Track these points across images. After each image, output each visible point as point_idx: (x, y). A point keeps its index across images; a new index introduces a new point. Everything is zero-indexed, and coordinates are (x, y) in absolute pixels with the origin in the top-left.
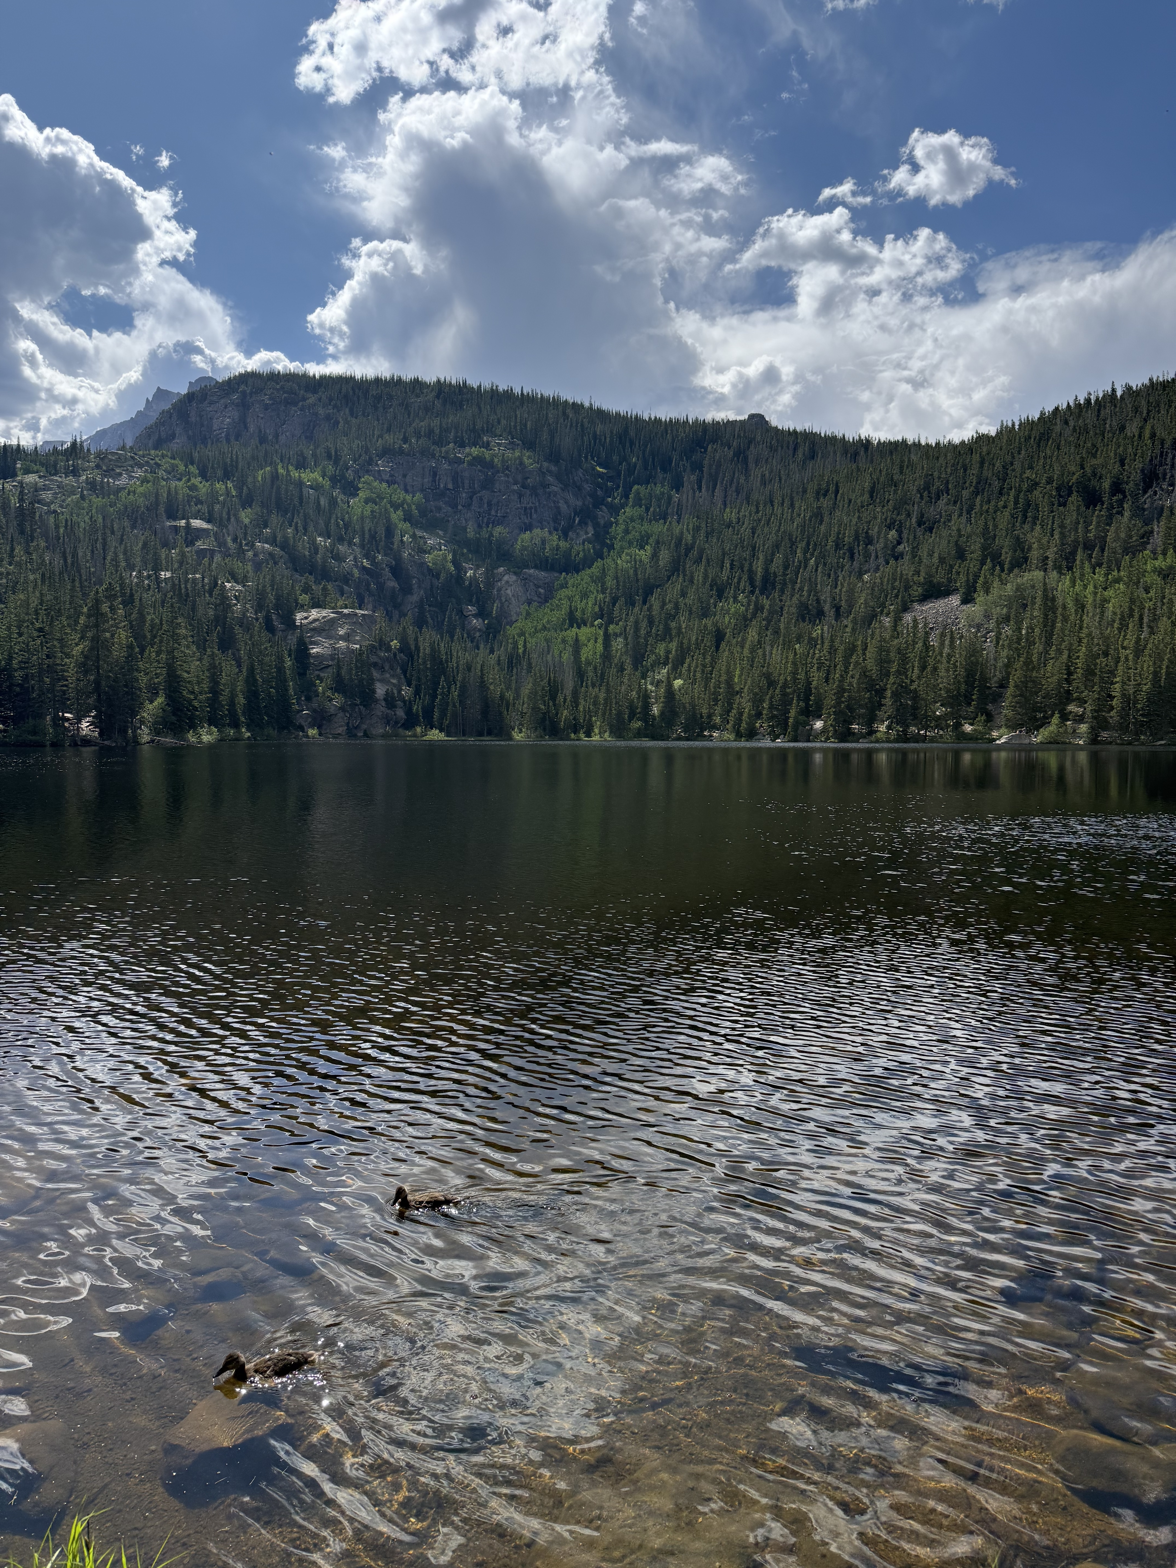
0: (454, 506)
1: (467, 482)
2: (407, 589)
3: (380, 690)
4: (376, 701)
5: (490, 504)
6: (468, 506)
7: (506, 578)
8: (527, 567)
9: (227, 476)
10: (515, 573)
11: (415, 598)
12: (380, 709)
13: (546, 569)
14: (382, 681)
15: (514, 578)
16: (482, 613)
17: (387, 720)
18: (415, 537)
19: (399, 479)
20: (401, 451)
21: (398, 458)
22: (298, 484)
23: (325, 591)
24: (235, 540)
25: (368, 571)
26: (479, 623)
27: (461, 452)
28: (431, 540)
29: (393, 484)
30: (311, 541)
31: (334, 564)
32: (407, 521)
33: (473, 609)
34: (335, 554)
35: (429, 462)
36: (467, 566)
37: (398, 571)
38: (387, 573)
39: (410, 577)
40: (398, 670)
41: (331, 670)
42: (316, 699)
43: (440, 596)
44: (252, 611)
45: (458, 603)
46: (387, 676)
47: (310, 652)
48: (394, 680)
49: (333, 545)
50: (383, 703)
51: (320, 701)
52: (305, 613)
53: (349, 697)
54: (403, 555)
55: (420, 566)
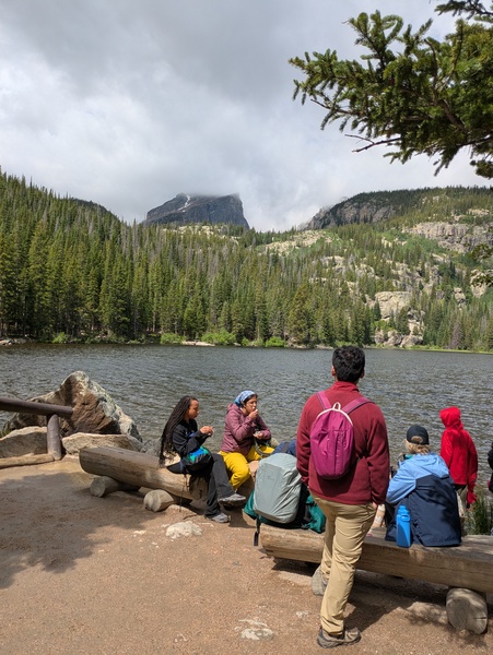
0: (453, 243)
1: (459, 231)
2: (427, 281)
3: (411, 327)
4: (410, 332)
6: (459, 242)
7: (478, 274)
8: (490, 268)
9: (351, 237)
10: (483, 272)
11: (430, 285)
12: (411, 336)
14: (412, 323)
16: (464, 291)
17: (414, 341)
18: (432, 257)
19: (426, 232)
20: (428, 220)
21: (427, 224)
22: (380, 238)
23: (389, 283)
24: (352, 263)
25: (409, 274)
26: (463, 296)
27: (457, 218)
28: (440, 259)
29: (423, 235)
30: (384, 262)
31: (394, 271)
32: (429, 250)
33: (460, 289)
34: (394, 268)
35: (441, 224)
36: (457, 270)
37: (422, 274)
38: (417, 274)
39: (428, 275)
40: (421, 319)
41: (390, 318)
42: (382, 330)
43: (443, 284)
44: (357, 293)
45: (452, 286)
46: (415, 321)
47: (381, 310)
48: (418, 323)
49: (394, 263)
50: (413, 333)
51: (384, 332)
52: (379, 293)
53: (397, 330)
54: (426, 266)
55: (433, 270)
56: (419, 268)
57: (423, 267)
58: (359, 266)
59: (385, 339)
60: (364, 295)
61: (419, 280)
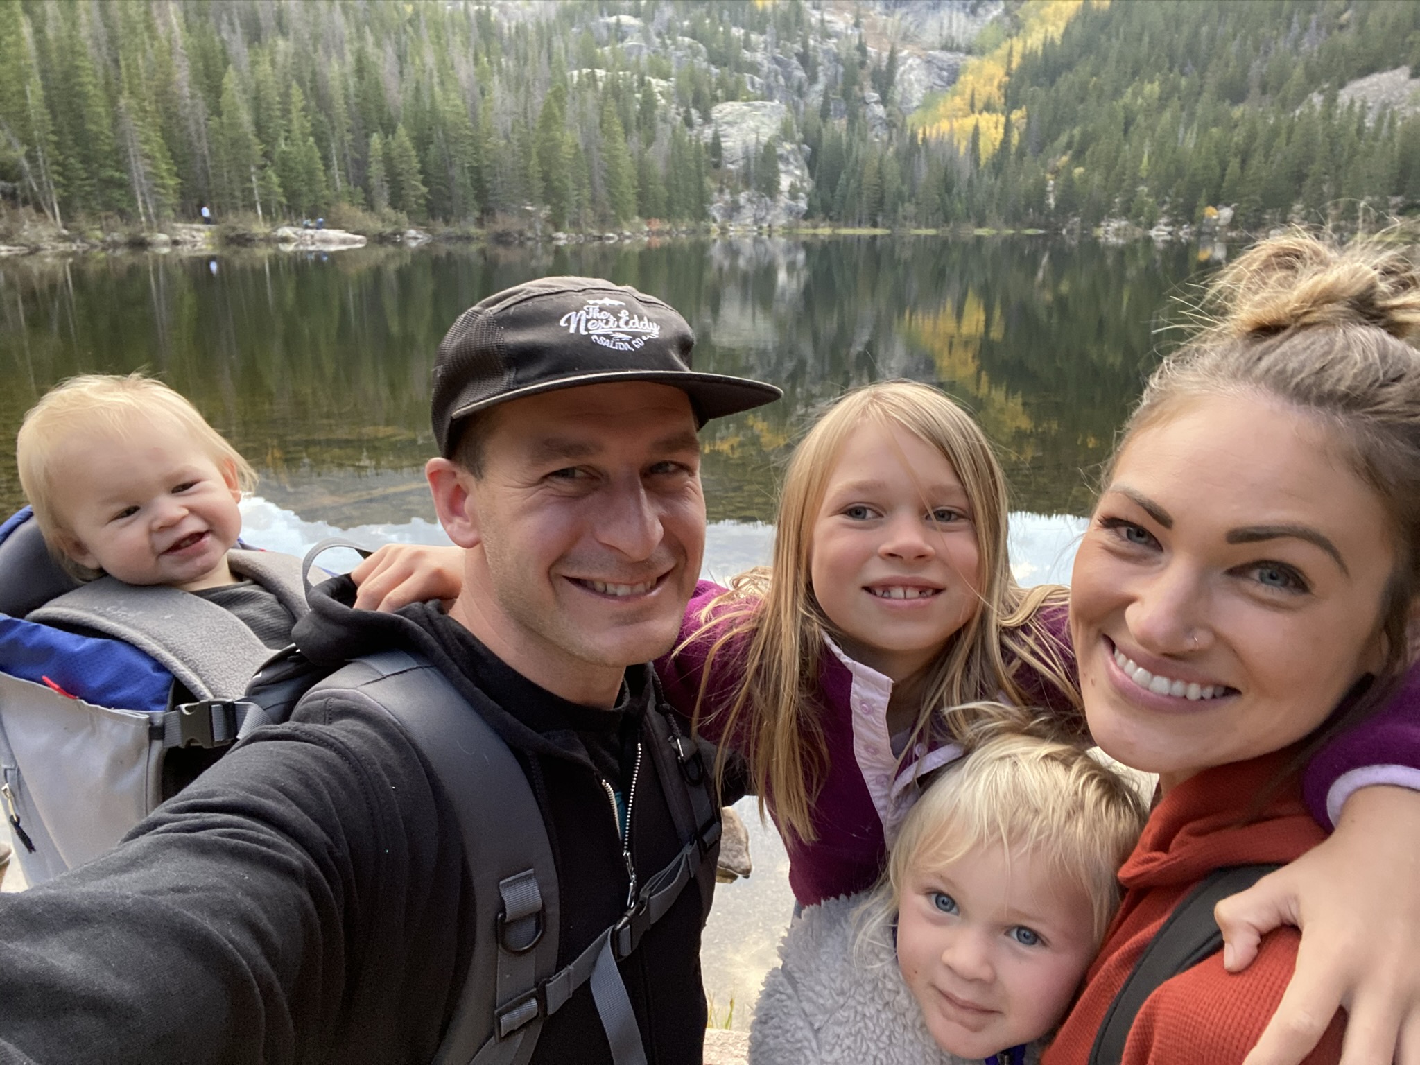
2: (813, 79)
3: (785, 182)
4: (781, 192)
7: (910, 61)
8: (933, 49)
10: (919, 56)
11: (819, 87)
12: (784, 200)
13: (952, 51)
14: (787, 172)
15: (918, 61)
16: (885, 100)
17: (790, 210)
18: (823, 21)
23: (739, 83)
24: (659, 35)
25: (777, 61)
26: (880, 110)
28: (839, 25)
30: (727, 32)
31: (747, 55)
33: (876, 96)
34: (747, 45)
36: (872, 50)
37: (805, 59)
38: (795, 61)
39: (817, 64)
40: (802, 162)
41: (741, 163)
42: (727, 191)
43: (844, 83)
44: (674, 106)
45: (861, 89)
46: (791, 167)
47: (723, 145)
48: (798, 172)
49: (747, 35)
50: (787, 194)
51: (731, 194)
52: (720, 107)
53: (757, 189)
54: (811, 42)
55: (826, 52)
56: (798, 47)
57: (805, 45)
58: (675, 42)
59: (733, 210)
60: (687, 112)
61: (800, 74)
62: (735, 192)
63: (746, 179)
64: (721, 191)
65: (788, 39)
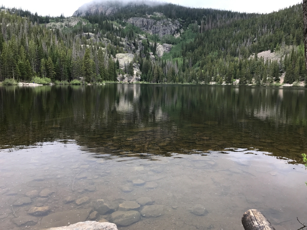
0: (147, 29)
1: (150, 23)
2: (137, 49)
4: (134, 75)
5: (155, 28)
6: (150, 29)
7: (159, 46)
8: (164, 43)
9: (96, 22)
10: (161, 45)
11: (139, 50)
12: (135, 77)
13: (169, 43)
14: (135, 70)
15: (161, 46)
16: (154, 54)
17: (136, 79)
18: (138, 36)
19: (134, 23)
20: (135, 16)
21: (134, 18)
22: (112, 24)
24: (99, 37)
25: (128, 44)
26: (153, 56)
27: (149, 16)
28: (142, 37)
29: (133, 24)
30: (116, 37)
31: (121, 43)
32: (137, 32)
33: (152, 53)
34: (121, 40)
35: (141, 19)
36: (150, 43)
37: (134, 44)
38: (132, 45)
39: (137, 45)
40: (139, 68)
41: (124, 67)
42: (121, 74)
43: (145, 50)
44: (106, 54)
45: (149, 51)
46: (136, 69)
47: (120, 63)
48: (138, 70)
49: (120, 38)
50: (136, 75)
51: (122, 75)
52: (118, 54)
53: (128, 74)
54: (136, 41)
55: (140, 43)
56: (133, 41)
57: (135, 41)
58: (103, 39)
59: (123, 78)
60: (110, 55)
61: (134, 47)
62: (123, 74)
63: (125, 71)
64: (119, 74)
65: (131, 40)
